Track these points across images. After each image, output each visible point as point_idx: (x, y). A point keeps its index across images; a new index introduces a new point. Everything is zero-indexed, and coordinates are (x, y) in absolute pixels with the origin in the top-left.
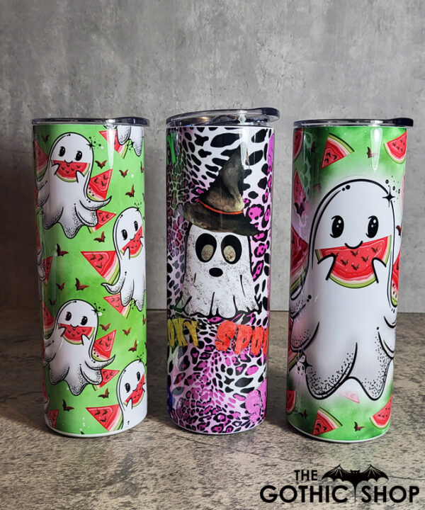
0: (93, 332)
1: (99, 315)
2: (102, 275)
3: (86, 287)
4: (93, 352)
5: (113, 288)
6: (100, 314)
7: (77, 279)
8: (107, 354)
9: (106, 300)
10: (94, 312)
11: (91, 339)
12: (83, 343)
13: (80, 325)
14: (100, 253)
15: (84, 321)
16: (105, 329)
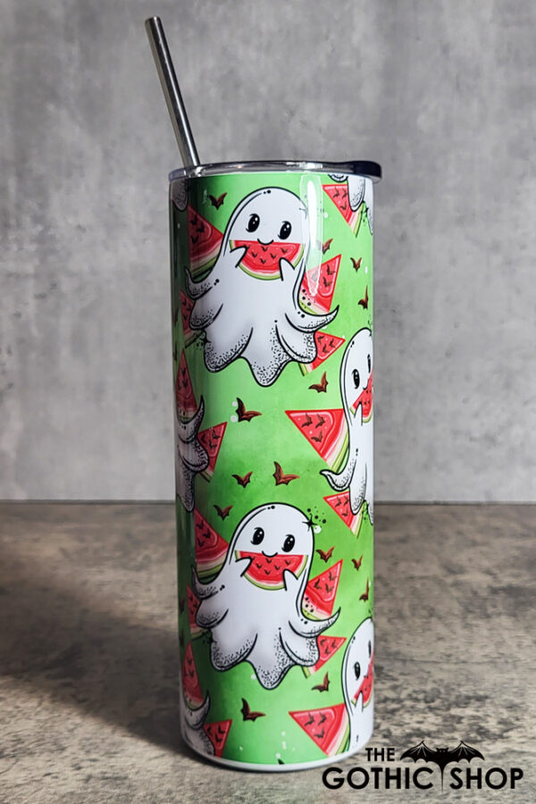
0: (305, 565)
1: (315, 531)
2: (322, 455)
3: (294, 477)
4: (305, 603)
5: (339, 480)
6: (318, 530)
7: (276, 464)
8: (327, 607)
9: (328, 502)
10: (307, 526)
11: (301, 579)
12: (285, 587)
13: (282, 552)
14: (320, 413)
15: (289, 544)
16: (325, 557)
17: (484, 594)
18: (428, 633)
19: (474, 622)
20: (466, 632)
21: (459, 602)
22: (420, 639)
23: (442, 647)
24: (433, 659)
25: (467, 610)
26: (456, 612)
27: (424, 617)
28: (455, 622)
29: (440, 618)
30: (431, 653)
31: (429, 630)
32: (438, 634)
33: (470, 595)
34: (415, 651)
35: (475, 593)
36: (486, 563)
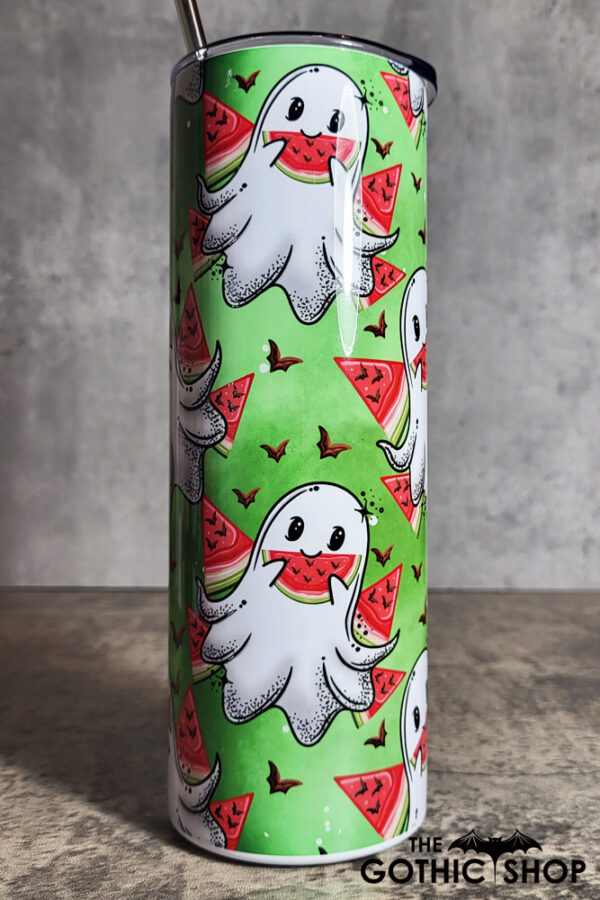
0: (357, 569)
1: (370, 522)
2: (380, 420)
3: (344, 448)
4: (357, 622)
5: (399, 456)
6: (373, 521)
7: (321, 429)
8: (384, 628)
9: (385, 484)
10: (360, 515)
11: (352, 588)
12: (332, 600)
13: (327, 551)
14: (377, 365)
15: (337, 539)
16: (382, 559)
17: (530, 685)
18: (466, 735)
19: (524, 719)
20: (516, 732)
21: (499, 694)
22: (456, 743)
23: (488, 752)
24: (478, 769)
25: (511, 705)
26: (498, 707)
27: (456, 713)
28: (501, 719)
29: (478, 715)
30: (474, 762)
31: (467, 729)
32: (479, 735)
33: (511, 686)
34: (451, 758)
35: (516, 684)
36: (521, 650)
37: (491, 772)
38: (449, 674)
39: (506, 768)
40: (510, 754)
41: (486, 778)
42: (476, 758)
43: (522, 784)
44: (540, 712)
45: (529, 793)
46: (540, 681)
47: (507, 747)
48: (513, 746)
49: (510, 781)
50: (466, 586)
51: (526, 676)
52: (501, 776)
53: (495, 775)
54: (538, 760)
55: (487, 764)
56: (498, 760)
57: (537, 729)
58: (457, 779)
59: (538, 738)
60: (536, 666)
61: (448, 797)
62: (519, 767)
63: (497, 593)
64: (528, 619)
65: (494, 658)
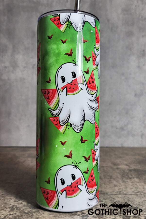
17: (127, 171)
18: (111, 184)
20: (124, 183)
21: (119, 174)
22: (109, 186)
23: (117, 189)
24: (114, 193)
25: (123, 177)
26: (119, 177)
27: (109, 179)
28: (120, 180)
29: (114, 179)
30: (113, 191)
32: (114, 184)
33: (123, 172)
34: (107, 190)
35: (124, 171)
36: (125, 163)
37: (117, 194)
38: (107, 169)
39: (121, 193)
40: (122, 189)
41: (116, 195)
42: (114, 190)
43: (126, 197)
44: (130, 178)
45: (127, 199)
46: (130, 171)
47: (121, 187)
48: (123, 187)
49: (122, 196)
50: (111, 146)
51: (127, 169)
52: (120, 195)
53: (118, 195)
54: (130, 191)
55: (117, 192)
56: (119, 191)
57: (129, 182)
58: (109, 196)
59: (130, 185)
60: (129, 166)
61: (106, 200)
62: (125, 193)
63: (119, 148)
64: (127, 154)
65: (118, 165)
